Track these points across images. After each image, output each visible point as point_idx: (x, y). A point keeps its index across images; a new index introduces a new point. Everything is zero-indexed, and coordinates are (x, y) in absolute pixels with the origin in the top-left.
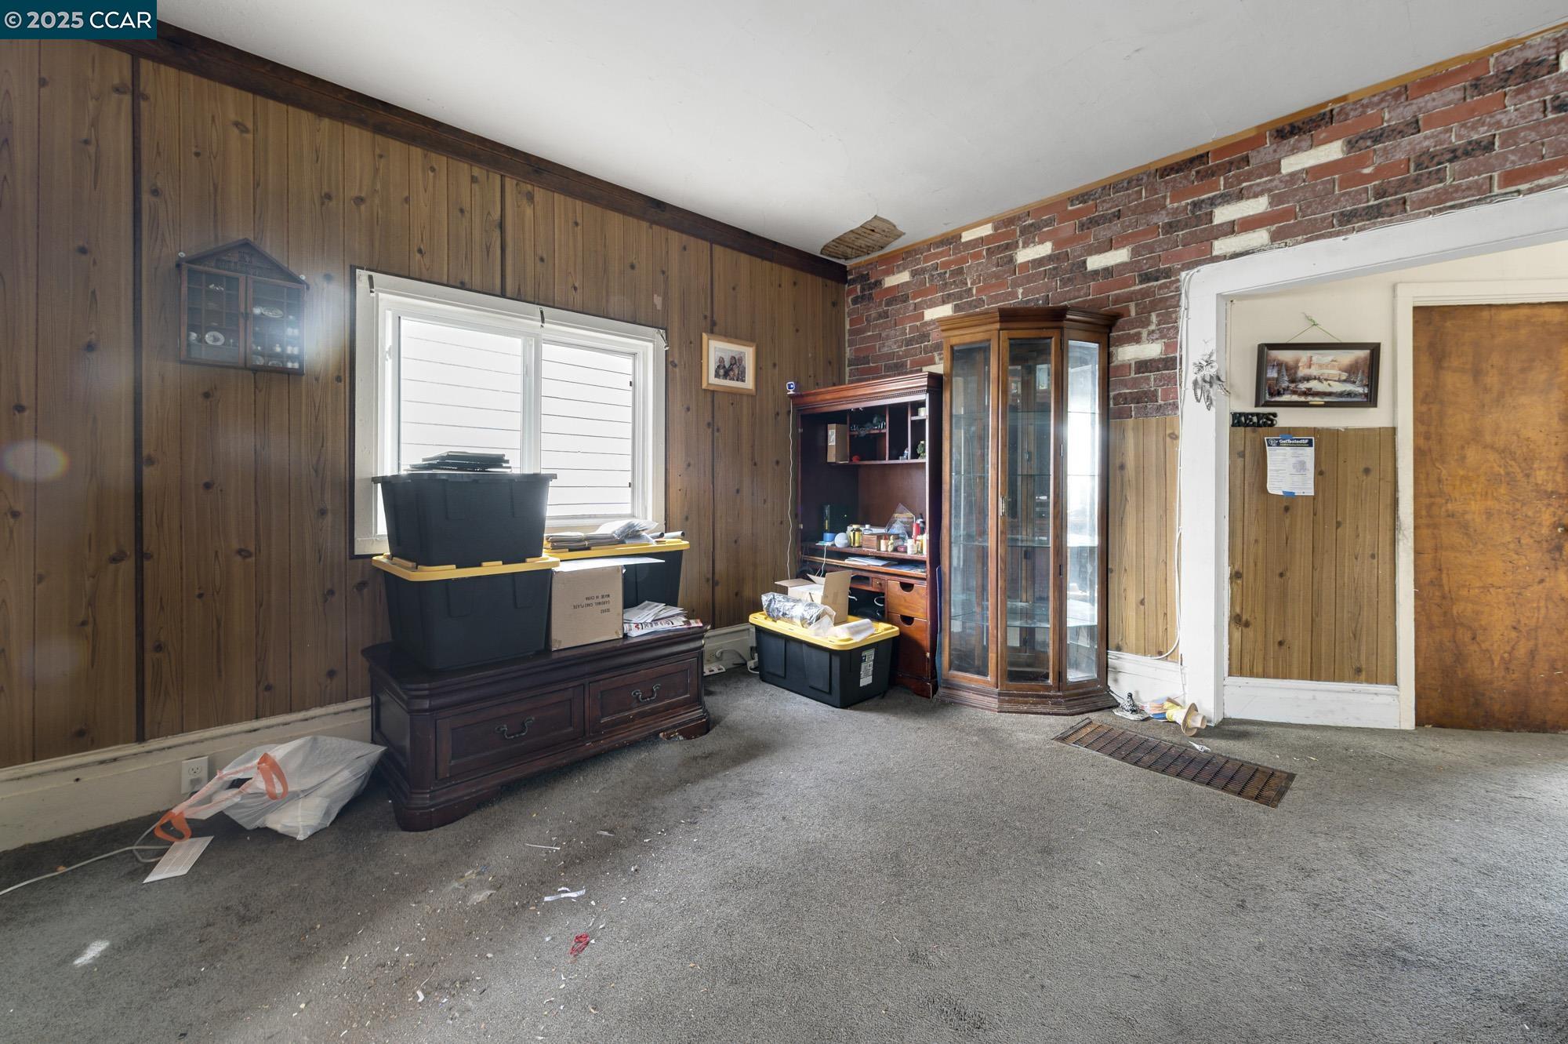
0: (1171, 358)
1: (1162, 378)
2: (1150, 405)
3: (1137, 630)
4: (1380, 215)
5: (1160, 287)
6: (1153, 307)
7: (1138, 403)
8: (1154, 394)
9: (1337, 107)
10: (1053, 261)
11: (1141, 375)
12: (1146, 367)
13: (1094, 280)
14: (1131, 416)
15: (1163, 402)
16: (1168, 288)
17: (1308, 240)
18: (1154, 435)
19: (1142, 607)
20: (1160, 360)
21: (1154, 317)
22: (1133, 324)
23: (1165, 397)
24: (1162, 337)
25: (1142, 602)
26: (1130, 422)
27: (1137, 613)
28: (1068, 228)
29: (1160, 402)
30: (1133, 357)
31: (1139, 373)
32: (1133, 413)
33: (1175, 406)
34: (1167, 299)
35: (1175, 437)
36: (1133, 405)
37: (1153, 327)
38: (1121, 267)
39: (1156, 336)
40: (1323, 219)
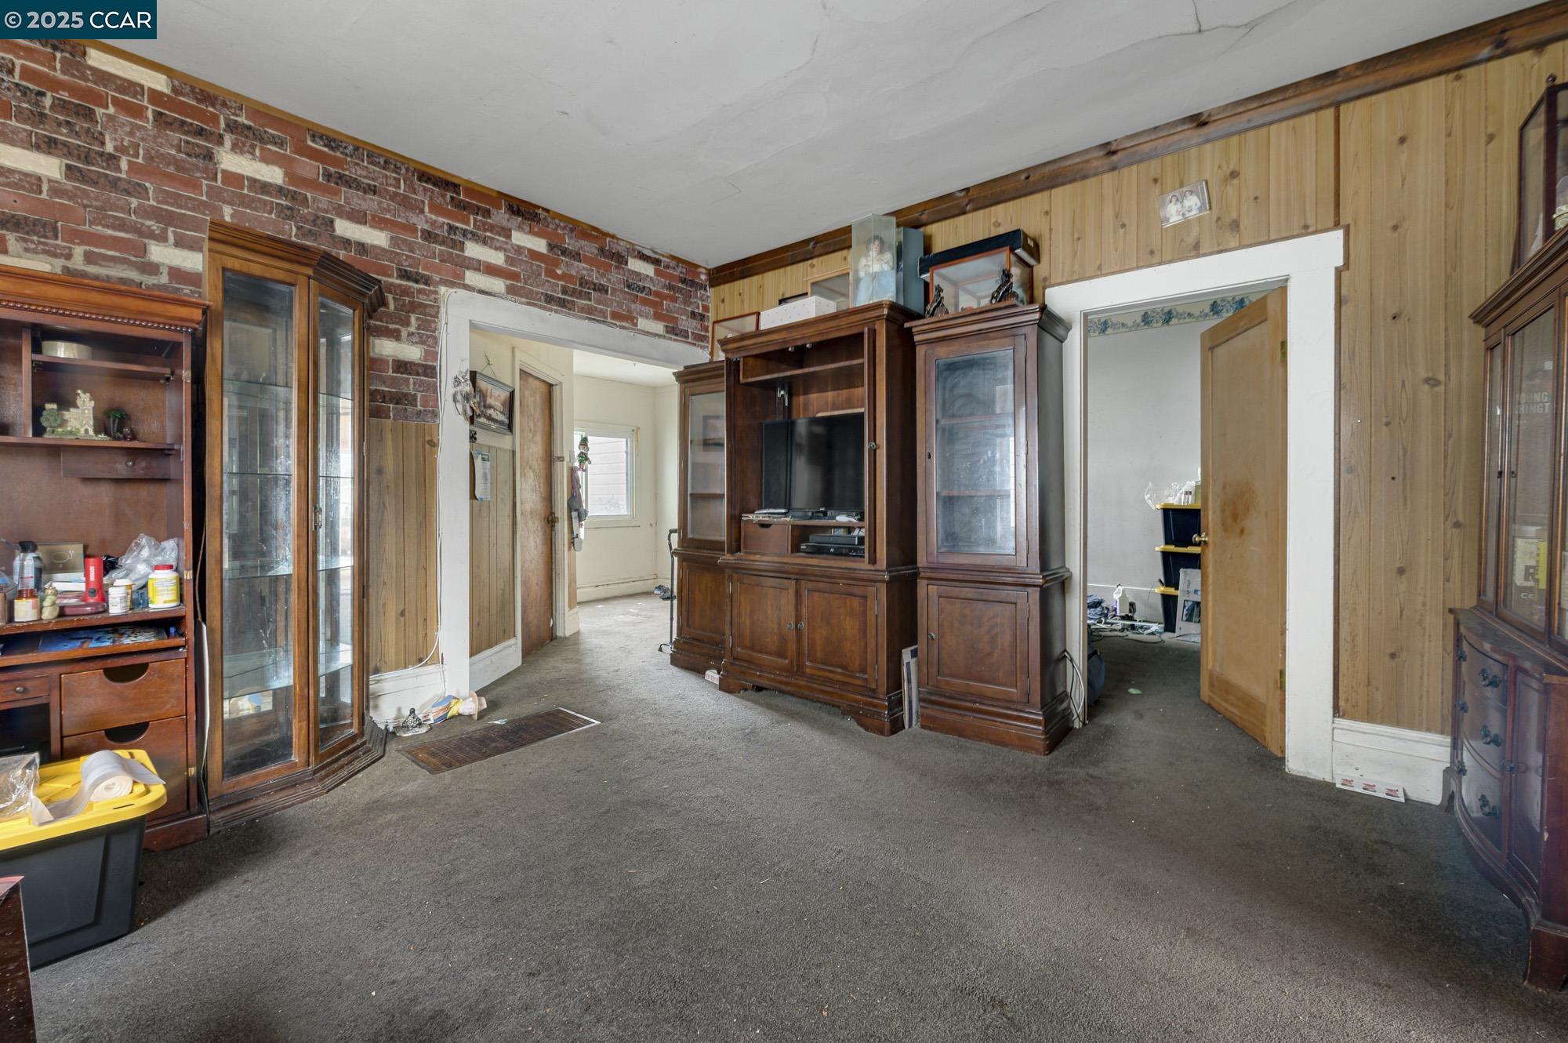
0: (430, 366)
1: (422, 383)
2: (410, 409)
3: (397, 644)
4: (564, 306)
5: (419, 291)
6: (414, 307)
7: (397, 403)
8: (414, 398)
9: (543, 214)
10: (286, 197)
11: (399, 375)
12: (406, 368)
13: (346, 249)
14: (390, 418)
15: (422, 409)
16: (428, 296)
17: (528, 304)
18: (414, 440)
19: (402, 619)
20: (419, 365)
21: (413, 318)
22: (391, 318)
23: (425, 402)
24: (422, 343)
25: (403, 614)
26: (389, 422)
27: (397, 627)
28: (310, 168)
29: (419, 408)
30: (392, 353)
31: (398, 372)
32: (391, 414)
33: (435, 415)
34: (426, 306)
35: (434, 444)
36: (391, 406)
37: (412, 329)
38: (379, 251)
39: (415, 339)
40: (537, 293)
